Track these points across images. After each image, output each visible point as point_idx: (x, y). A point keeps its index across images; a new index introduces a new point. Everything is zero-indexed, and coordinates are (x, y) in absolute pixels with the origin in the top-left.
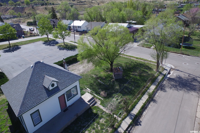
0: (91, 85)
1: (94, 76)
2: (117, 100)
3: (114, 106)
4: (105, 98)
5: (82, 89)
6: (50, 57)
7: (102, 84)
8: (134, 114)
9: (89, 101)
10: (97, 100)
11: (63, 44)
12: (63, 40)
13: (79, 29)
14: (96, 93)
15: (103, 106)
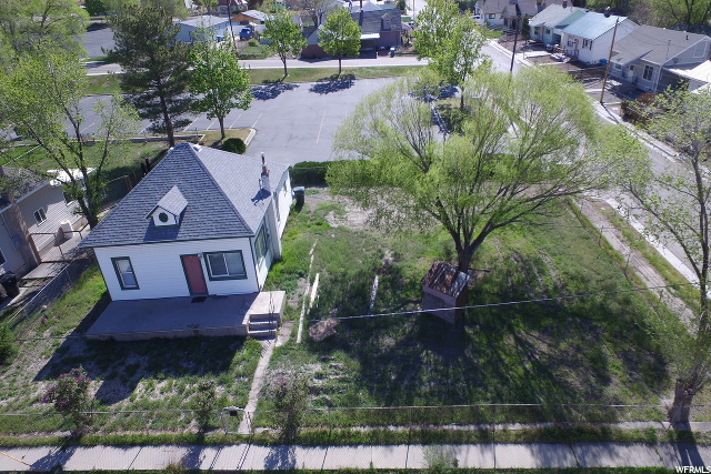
0: (340, 278)
2: (321, 376)
4: (308, 340)
5: (301, 276)
7: (367, 298)
8: (294, 461)
9: (254, 318)
10: (284, 331)
15: (272, 360)
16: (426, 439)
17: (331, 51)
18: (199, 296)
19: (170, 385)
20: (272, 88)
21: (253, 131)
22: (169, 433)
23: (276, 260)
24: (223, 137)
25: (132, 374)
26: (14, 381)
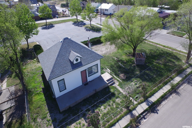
0: (112, 66)
1: (115, 59)
2: (136, 84)
3: (131, 90)
4: (123, 80)
5: (103, 69)
6: (77, 36)
7: (123, 67)
8: (151, 101)
9: (108, 81)
10: (115, 81)
11: (89, 26)
12: (90, 22)
13: (106, 12)
14: (116, 75)
16: (166, 84)
21: (37, 42)
22: (120, 114)
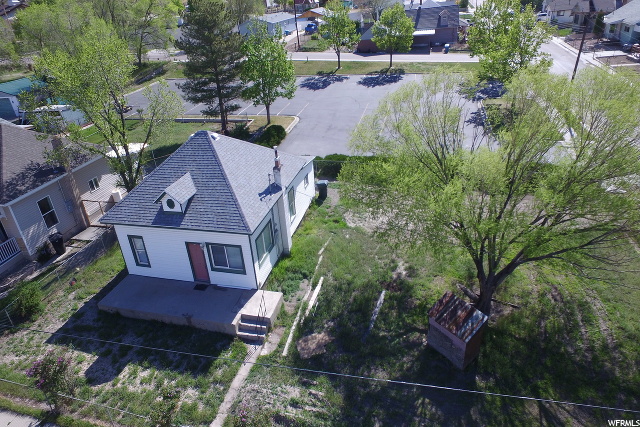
0: (345, 286)
7: (368, 315)
9: (245, 318)
10: (273, 339)
15: (252, 371)
17: (383, 45)
18: (202, 285)
19: (151, 376)
20: (323, 79)
21: (297, 119)
23: (284, 255)
24: (269, 123)
25: (123, 355)
26: (32, 339)
